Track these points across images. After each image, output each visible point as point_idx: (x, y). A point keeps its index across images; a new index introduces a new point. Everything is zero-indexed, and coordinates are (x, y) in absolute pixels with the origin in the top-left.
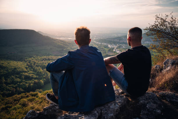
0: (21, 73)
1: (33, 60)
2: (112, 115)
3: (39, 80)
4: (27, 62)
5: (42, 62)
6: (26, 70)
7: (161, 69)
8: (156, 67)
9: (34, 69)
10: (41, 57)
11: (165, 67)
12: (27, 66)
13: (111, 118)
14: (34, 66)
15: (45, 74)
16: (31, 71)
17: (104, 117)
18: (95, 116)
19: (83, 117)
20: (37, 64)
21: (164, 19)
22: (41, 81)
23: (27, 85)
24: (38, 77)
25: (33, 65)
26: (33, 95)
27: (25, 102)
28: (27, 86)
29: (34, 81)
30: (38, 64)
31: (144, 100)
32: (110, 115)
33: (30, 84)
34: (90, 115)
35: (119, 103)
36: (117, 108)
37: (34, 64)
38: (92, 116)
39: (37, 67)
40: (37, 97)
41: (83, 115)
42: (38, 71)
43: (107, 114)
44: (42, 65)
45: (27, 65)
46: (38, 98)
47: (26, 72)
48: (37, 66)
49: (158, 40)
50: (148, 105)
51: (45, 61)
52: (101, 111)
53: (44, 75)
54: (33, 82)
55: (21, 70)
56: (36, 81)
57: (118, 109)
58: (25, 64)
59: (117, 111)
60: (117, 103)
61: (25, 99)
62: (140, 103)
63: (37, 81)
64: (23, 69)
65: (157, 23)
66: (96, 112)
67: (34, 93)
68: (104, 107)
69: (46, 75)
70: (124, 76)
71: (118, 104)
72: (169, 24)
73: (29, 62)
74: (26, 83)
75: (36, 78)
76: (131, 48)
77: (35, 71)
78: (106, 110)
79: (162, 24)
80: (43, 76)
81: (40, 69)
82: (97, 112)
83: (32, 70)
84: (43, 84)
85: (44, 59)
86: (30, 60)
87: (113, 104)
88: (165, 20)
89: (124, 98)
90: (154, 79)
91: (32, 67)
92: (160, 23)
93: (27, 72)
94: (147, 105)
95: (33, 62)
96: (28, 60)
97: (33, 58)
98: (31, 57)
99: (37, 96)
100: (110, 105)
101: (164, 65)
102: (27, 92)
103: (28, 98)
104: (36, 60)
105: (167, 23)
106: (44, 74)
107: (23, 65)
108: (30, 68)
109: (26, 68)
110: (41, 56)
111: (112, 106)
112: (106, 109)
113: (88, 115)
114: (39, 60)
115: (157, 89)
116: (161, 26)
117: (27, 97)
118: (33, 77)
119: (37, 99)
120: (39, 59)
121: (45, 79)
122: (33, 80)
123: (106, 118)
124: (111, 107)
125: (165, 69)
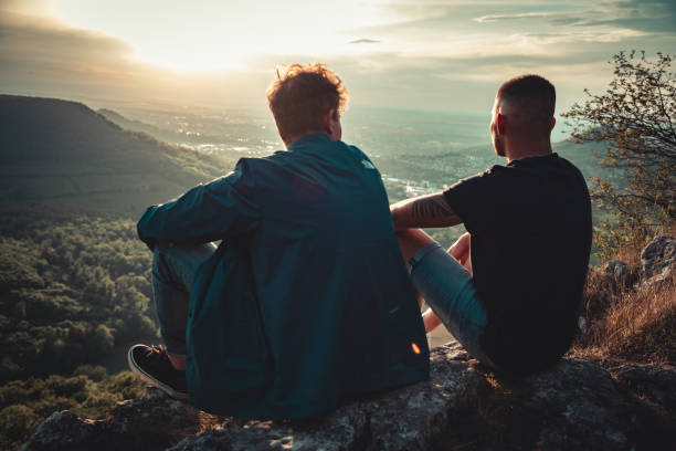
0: (14, 291)
1: (71, 233)
2: (414, 434)
3: (95, 326)
4: (45, 242)
5: (110, 246)
6: (36, 277)
7: (632, 279)
8: (611, 269)
9: (73, 276)
10: (108, 225)
11: (648, 267)
12: (45, 262)
13: (408, 448)
14: (76, 263)
15: (124, 299)
16: (61, 281)
17: (380, 443)
18: (340, 437)
19: (290, 438)
20: (89, 251)
21: (650, 72)
22: (102, 326)
23: (37, 343)
24: (92, 311)
25: (69, 254)
26: (59, 391)
27: (24, 419)
28: (38, 351)
29: (72, 329)
30: (95, 253)
31: (555, 386)
32: (404, 436)
33: (51, 338)
34: (318, 433)
35: (447, 390)
36: (437, 410)
37: (76, 254)
38: (328, 437)
39: (88, 268)
40: (80, 400)
41: (290, 431)
42: (93, 285)
43: (395, 431)
44: (111, 258)
45: (45, 255)
46: (84, 403)
47: (36, 286)
48: (88, 262)
49: (622, 163)
50: (569, 407)
51: (125, 240)
52: (368, 419)
53: (118, 302)
54: (67, 330)
55: (14, 278)
56: (81, 326)
57: (441, 415)
58: (35, 252)
59: (435, 422)
60: (437, 391)
61: (23, 408)
62: (534, 398)
63: (83, 329)
64: (24, 272)
65: (621, 91)
66: (344, 421)
67: (67, 381)
68: (381, 404)
69: (125, 305)
70: (471, 281)
71: (441, 397)
72: (672, 95)
73: (54, 245)
74: (35, 335)
75: (82, 312)
76: (506, 161)
77: (76, 281)
78: (388, 416)
79: (641, 95)
80: (112, 308)
81: (102, 274)
82: (352, 422)
83: (65, 278)
84: (112, 344)
85: (124, 234)
86: (58, 236)
87: (422, 393)
88: (655, 76)
89: (470, 375)
90: (599, 318)
91: (64, 264)
92: (633, 91)
93: (42, 288)
94: (566, 410)
95: (71, 242)
96: (49, 236)
97: (70, 226)
98: (61, 222)
99: (79, 393)
100: (409, 398)
101: (644, 262)
102: (36, 377)
103: (39, 405)
104: (88, 235)
105: (664, 91)
106: (120, 296)
107: (23, 256)
108: (55, 271)
109: (40, 269)
110: (109, 221)
111: (416, 403)
112: (390, 411)
113: (308, 433)
114: (97, 236)
115: (612, 353)
116: (639, 105)
117: (37, 396)
118: (66, 311)
119: (80, 406)
120: (99, 232)
121: (119, 321)
122: (66, 321)
123: (387, 445)
124: (410, 403)
125: (649, 275)
